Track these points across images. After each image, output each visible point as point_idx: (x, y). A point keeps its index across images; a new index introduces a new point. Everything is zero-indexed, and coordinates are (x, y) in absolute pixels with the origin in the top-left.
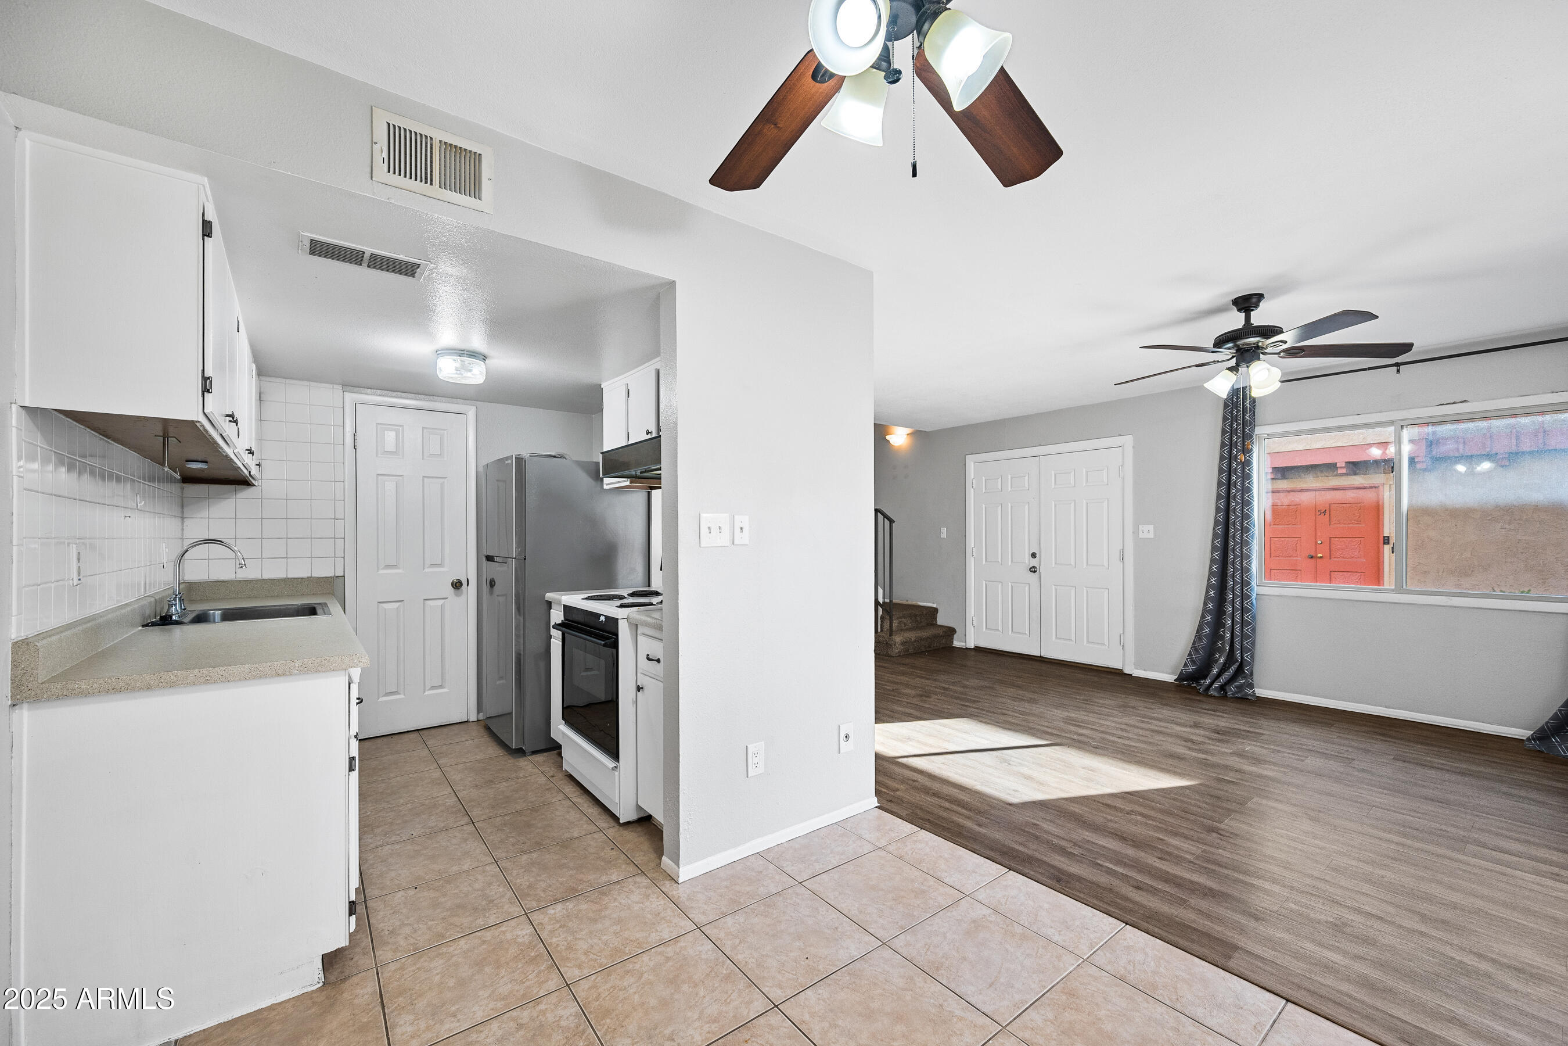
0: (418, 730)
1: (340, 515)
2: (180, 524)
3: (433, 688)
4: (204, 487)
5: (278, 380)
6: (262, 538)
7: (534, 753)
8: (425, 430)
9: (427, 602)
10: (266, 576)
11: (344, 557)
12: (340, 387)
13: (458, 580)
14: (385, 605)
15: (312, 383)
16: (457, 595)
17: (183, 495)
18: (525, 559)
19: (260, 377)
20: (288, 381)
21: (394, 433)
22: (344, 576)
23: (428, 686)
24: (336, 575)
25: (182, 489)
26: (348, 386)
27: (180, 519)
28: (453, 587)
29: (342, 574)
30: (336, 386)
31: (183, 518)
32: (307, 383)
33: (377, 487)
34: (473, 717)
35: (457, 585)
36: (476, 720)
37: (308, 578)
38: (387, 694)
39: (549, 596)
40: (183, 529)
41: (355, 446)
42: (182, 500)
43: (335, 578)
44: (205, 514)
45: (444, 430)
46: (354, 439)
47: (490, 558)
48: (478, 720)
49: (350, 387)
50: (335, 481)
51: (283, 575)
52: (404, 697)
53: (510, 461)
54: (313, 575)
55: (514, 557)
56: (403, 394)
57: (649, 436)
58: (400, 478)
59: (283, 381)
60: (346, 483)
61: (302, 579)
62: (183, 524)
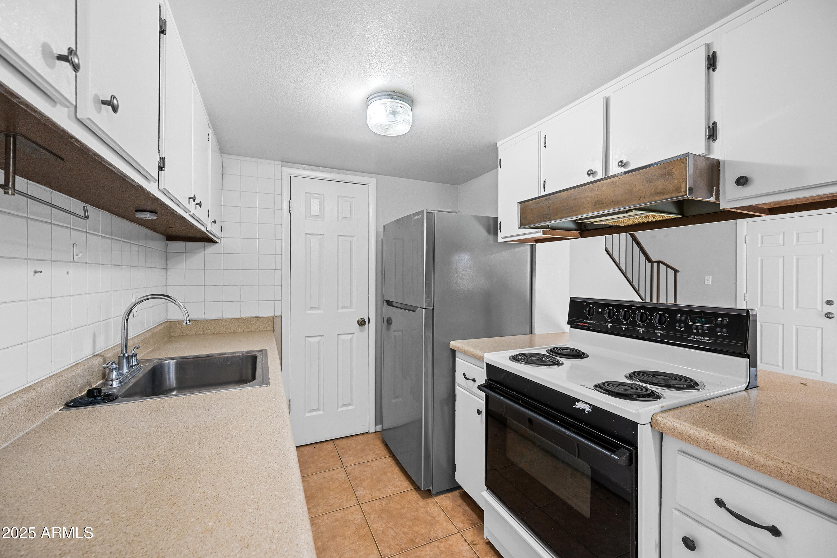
0: (333, 440)
1: (279, 267)
2: (165, 274)
3: (344, 405)
4: (182, 244)
5: (236, 157)
6: (223, 285)
7: (439, 493)
8: (340, 198)
9: (340, 336)
10: (225, 316)
11: (281, 301)
12: (279, 163)
13: (362, 319)
14: (309, 339)
15: (260, 160)
16: (361, 331)
17: (167, 250)
18: (433, 309)
19: (224, 155)
20: (243, 158)
21: (318, 200)
22: (281, 316)
23: (340, 405)
24: (276, 315)
25: (167, 245)
26: (286, 162)
27: (165, 270)
28: (359, 324)
29: (280, 314)
30: (276, 162)
31: (166, 269)
32: (256, 160)
33: (305, 244)
34: (372, 430)
35: (362, 323)
36: (374, 432)
37: (256, 317)
38: (312, 411)
39: (454, 344)
40: (167, 278)
41: (290, 211)
42: (167, 255)
43: (275, 317)
44: (182, 266)
45: (353, 198)
46: (289, 205)
47: (389, 303)
48: (376, 432)
49: (287, 163)
50: (275, 239)
51: (237, 316)
52: (323, 413)
53: (420, 216)
54: (260, 315)
55: (424, 307)
56: (325, 169)
57: (591, 179)
58: (322, 237)
59: (239, 158)
60: (283, 240)
61: (251, 318)
62: (167, 274)
